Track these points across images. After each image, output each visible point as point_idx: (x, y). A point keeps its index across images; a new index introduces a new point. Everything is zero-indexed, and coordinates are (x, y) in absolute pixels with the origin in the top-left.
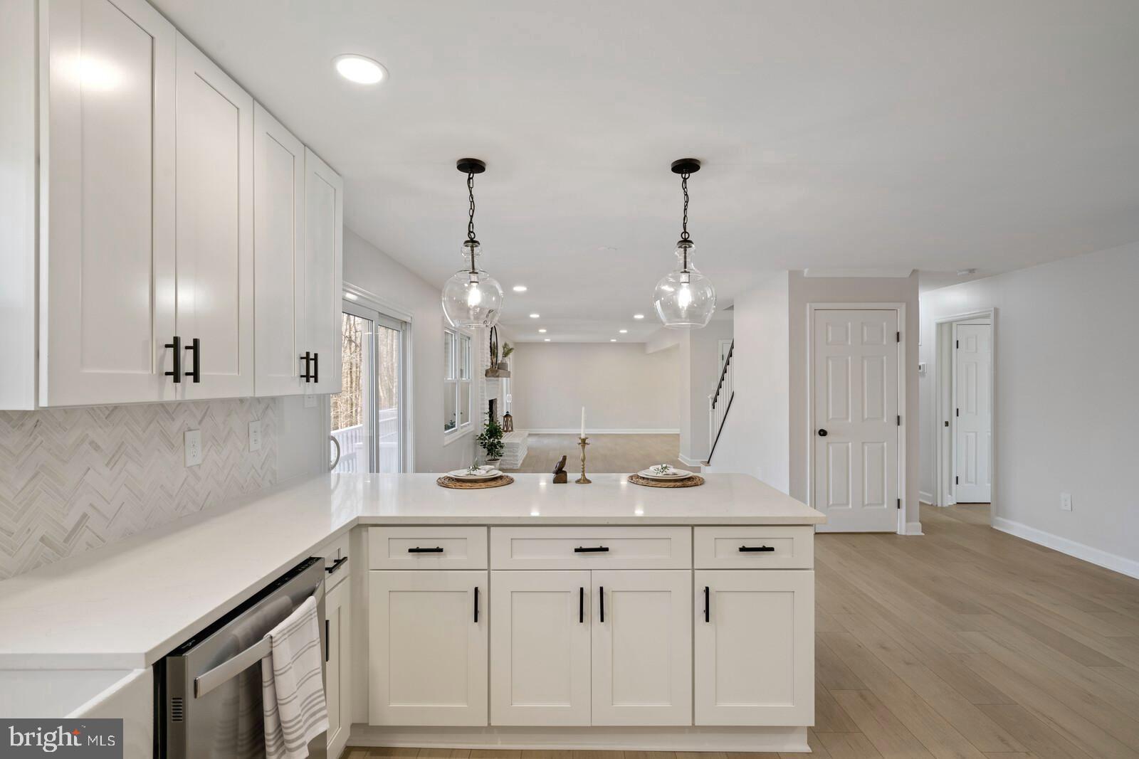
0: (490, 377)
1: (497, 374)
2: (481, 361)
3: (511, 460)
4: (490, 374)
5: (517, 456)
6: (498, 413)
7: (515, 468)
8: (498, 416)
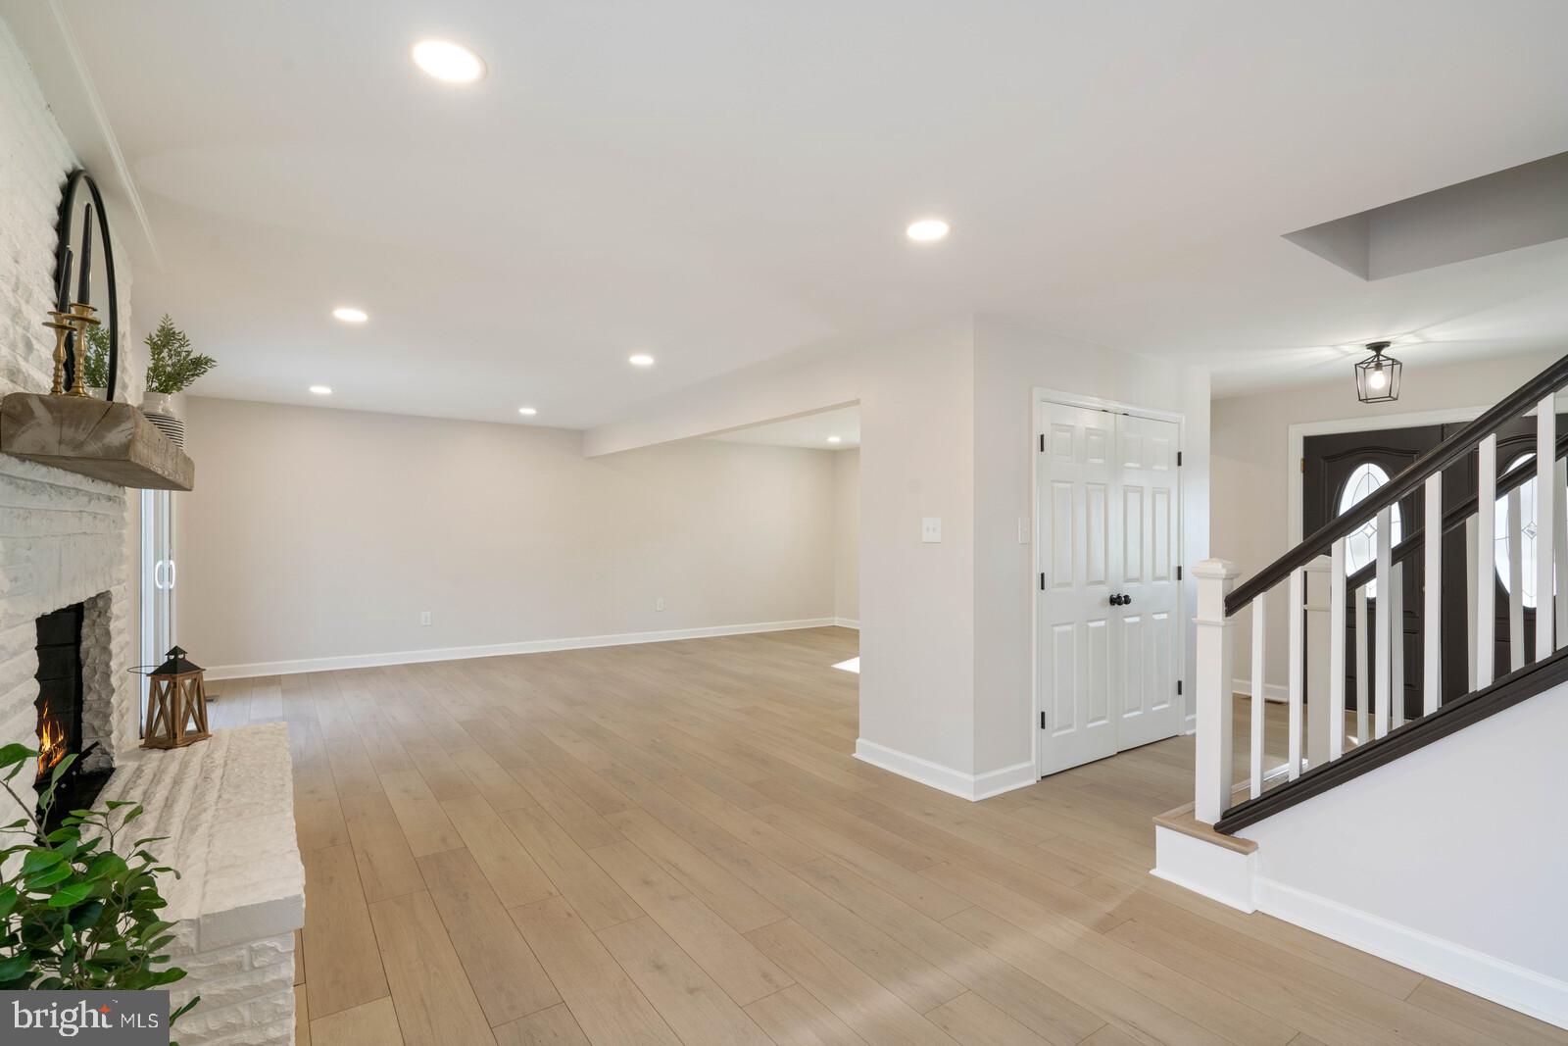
8: (114, 681)
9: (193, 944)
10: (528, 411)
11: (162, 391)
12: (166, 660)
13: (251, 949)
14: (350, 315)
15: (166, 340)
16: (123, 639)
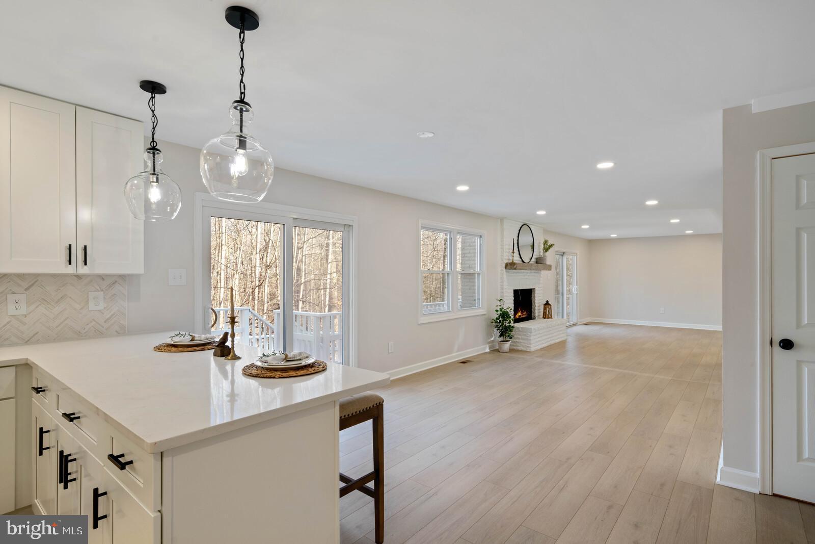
0: (509, 269)
1: (515, 267)
2: (501, 256)
3: (524, 343)
4: (509, 267)
5: (530, 340)
6: (536, 301)
7: (528, 350)
8: (536, 304)
11: (546, 252)
12: (546, 303)
14: (585, 227)
15: (546, 242)
16: (540, 298)
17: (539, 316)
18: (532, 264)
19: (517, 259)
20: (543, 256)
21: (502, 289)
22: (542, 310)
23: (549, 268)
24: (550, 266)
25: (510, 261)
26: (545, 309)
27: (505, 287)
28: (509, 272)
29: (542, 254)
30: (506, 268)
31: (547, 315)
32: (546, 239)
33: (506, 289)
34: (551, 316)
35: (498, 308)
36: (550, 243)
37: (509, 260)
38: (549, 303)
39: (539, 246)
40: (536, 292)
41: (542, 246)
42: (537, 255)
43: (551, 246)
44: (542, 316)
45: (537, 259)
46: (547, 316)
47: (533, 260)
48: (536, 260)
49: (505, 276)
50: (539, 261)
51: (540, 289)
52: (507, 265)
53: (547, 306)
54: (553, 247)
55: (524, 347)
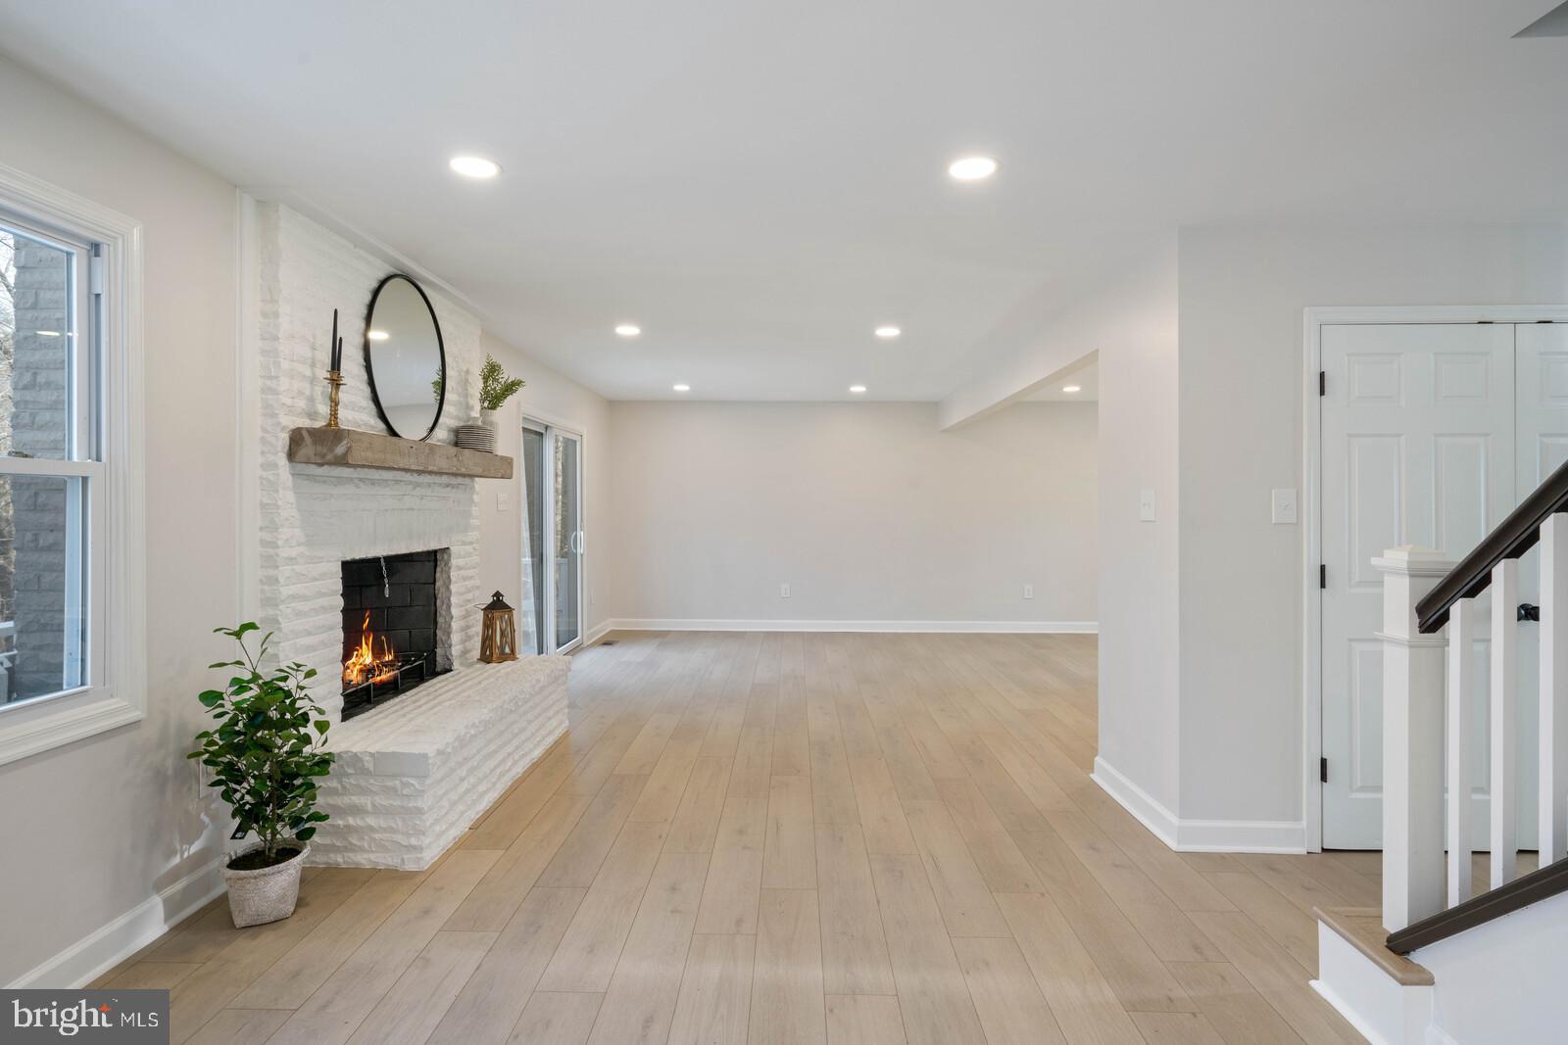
0: (307, 460)
1: (340, 450)
2: (266, 391)
3: (392, 830)
4: (308, 449)
5: (419, 811)
6: (453, 600)
7: (410, 867)
8: (454, 611)
9: (371, 769)
10: (858, 389)
11: (491, 409)
12: (491, 600)
13: (402, 782)
14: (628, 330)
15: (491, 371)
16: (470, 584)
17: (465, 652)
18: (432, 448)
19: (356, 414)
20: (480, 423)
21: (270, 562)
22: (479, 628)
23: (502, 469)
24: (508, 462)
25: (320, 424)
26: (488, 624)
27: (285, 552)
28: (309, 477)
29: (476, 413)
30: (291, 456)
31: (495, 649)
32: (496, 359)
33: (291, 560)
34: (513, 651)
35: (221, 681)
36: (507, 375)
37: (312, 415)
38: (506, 600)
39: (465, 383)
40: (454, 562)
41: (477, 386)
42: (458, 418)
43: (510, 388)
44: (477, 653)
45: (457, 432)
46: (497, 651)
47: (441, 434)
48: (452, 437)
49: (287, 497)
50: (466, 438)
51: (469, 548)
52: (296, 438)
53: (497, 614)
54: (521, 391)
55: (386, 850)
